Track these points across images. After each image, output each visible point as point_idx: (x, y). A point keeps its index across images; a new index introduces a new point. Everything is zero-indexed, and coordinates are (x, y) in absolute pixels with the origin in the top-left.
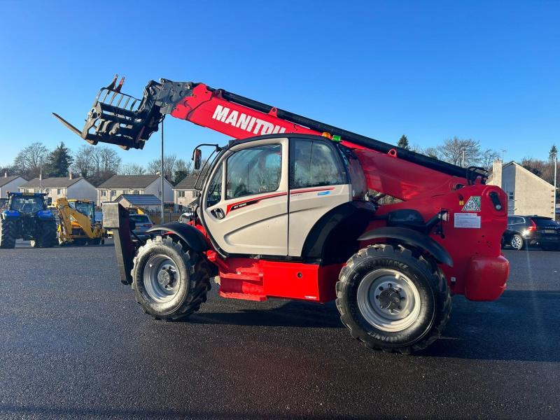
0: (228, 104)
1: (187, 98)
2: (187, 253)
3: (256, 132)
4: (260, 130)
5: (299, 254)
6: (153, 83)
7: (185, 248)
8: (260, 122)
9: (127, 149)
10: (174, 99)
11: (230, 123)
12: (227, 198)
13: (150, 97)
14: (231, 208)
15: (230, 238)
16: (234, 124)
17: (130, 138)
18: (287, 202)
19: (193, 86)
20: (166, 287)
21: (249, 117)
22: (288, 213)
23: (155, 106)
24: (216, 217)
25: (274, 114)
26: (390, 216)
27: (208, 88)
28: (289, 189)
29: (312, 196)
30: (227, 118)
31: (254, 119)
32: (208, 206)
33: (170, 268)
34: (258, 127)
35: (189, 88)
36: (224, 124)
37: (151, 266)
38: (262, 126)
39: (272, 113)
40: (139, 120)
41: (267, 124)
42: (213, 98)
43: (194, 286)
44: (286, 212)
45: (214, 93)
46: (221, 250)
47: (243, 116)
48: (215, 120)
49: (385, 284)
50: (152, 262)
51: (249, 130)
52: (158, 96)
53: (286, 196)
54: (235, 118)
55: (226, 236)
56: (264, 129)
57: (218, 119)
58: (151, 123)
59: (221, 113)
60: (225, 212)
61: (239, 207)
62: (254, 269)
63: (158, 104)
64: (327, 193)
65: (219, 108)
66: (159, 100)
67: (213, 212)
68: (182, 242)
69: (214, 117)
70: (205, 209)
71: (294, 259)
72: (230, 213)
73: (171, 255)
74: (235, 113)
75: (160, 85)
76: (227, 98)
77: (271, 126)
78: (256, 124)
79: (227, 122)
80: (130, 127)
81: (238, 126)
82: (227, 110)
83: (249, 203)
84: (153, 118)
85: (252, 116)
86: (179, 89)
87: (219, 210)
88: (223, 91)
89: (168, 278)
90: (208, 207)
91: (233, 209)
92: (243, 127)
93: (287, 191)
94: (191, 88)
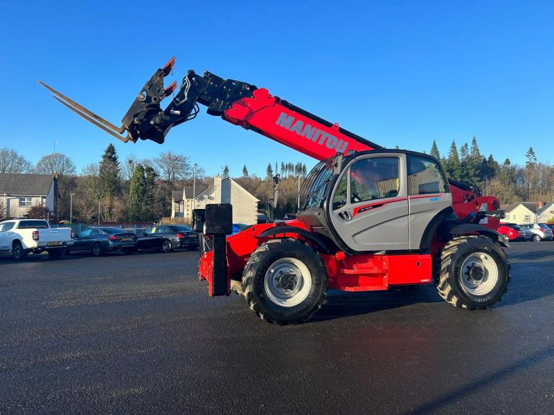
0: (291, 111)
1: (246, 98)
3: (321, 142)
4: (325, 142)
5: (417, 247)
8: (325, 135)
11: (295, 132)
12: (353, 201)
14: (358, 211)
15: (357, 237)
16: (298, 132)
19: (253, 88)
21: (314, 129)
22: (408, 215)
24: (344, 219)
25: (337, 128)
28: (408, 196)
29: (426, 201)
30: (291, 126)
31: (319, 131)
34: (323, 139)
35: (247, 89)
36: (288, 131)
37: (272, 271)
38: (327, 138)
39: (334, 128)
40: (178, 112)
41: (331, 137)
46: (349, 249)
47: (308, 127)
48: (279, 126)
49: (470, 264)
50: (273, 268)
51: (314, 140)
54: (301, 128)
55: (354, 236)
56: (329, 141)
57: (282, 125)
60: (352, 214)
61: (365, 210)
62: (370, 263)
64: (436, 199)
65: (283, 114)
67: (340, 214)
70: (332, 212)
71: (414, 252)
72: (356, 215)
77: (335, 139)
78: (320, 136)
79: (291, 130)
81: (303, 135)
82: (291, 119)
83: (375, 206)
85: (318, 127)
87: (346, 213)
90: (334, 209)
91: (360, 211)
92: (309, 137)
93: (406, 197)
94: (250, 90)
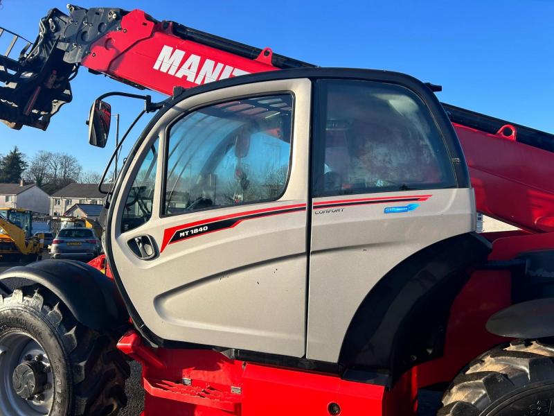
0: (182, 42)
1: (111, 34)
2: (72, 332)
5: (333, 356)
6: (56, 13)
7: (68, 321)
9: (18, 127)
10: (88, 37)
11: (185, 77)
13: (48, 36)
14: (173, 236)
15: (168, 303)
16: (191, 79)
17: (14, 105)
18: (304, 225)
19: (121, 13)
20: (32, 398)
21: (220, 66)
22: (308, 253)
23: (56, 50)
24: (139, 255)
25: (267, 59)
26: (528, 262)
27: (148, 17)
28: (310, 197)
30: (179, 68)
31: (229, 68)
32: (122, 229)
33: (41, 358)
35: (114, 16)
36: (173, 77)
39: (262, 58)
40: (29, 75)
42: (157, 35)
43: (82, 410)
44: (304, 250)
45: (160, 27)
46: (146, 330)
47: (209, 63)
48: (158, 72)
52: (61, 34)
53: (304, 214)
54: (194, 69)
55: (159, 299)
57: (164, 70)
58: (51, 81)
59: (169, 60)
60: (159, 244)
61: (190, 235)
63: (62, 46)
64: (409, 208)
65: (167, 50)
66: (64, 40)
67: (132, 243)
68: (62, 307)
69: (156, 67)
70: (117, 236)
71: (321, 367)
72: (168, 246)
73: (38, 334)
74: (195, 59)
75: (66, 16)
76: (180, 35)
79: (179, 75)
80: (13, 85)
81: (199, 81)
82: (180, 54)
83: (215, 226)
84: (55, 72)
86: (99, 19)
87: (145, 240)
88: (175, 24)
89: (33, 383)
90: (123, 231)
91: (177, 238)
93: (305, 200)
94: (118, 18)
